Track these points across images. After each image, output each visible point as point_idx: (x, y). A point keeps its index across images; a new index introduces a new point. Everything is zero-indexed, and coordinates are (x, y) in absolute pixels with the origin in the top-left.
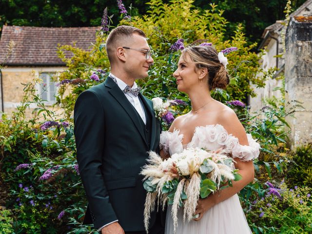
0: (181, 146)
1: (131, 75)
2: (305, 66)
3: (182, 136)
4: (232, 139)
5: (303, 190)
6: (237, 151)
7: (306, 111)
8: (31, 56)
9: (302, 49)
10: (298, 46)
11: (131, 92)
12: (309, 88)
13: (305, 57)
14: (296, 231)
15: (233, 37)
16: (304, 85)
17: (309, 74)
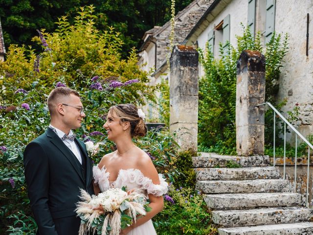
0: (108, 182)
1: (68, 125)
2: (186, 87)
3: (108, 174)
4: (147, 181)
5: (187, 190)
6: (151, 190)
9: (183, 73)
10: (180, 70)
11: (69, 138)
12: (189, 104)
13: (186, 79)
14: (183, 223)
15: (129, 58)
16: (186, 102)
17: (189, 93)
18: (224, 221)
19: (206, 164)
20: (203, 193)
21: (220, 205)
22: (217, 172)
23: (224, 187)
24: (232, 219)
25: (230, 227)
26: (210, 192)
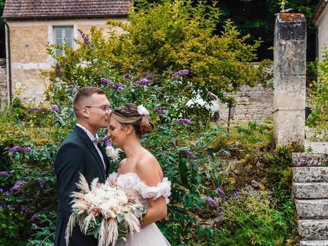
2: (289, 65)
7: (290, 110)
8: (44, 7)
9: (285, 48)
10: (281, 45)
12: (293, 86)
13: (288, 56)
14: (252, 233)
15: (223, 32)
16: (288, 84)
17: (292, 72)
18: (307, 232)
19: (311, 162)
20: (296, 198)
21: (309, 212)
22: (320, 172)
23: (323, 190)
24: (318, 230)
25: (315, 239)
26: (304, 196)
